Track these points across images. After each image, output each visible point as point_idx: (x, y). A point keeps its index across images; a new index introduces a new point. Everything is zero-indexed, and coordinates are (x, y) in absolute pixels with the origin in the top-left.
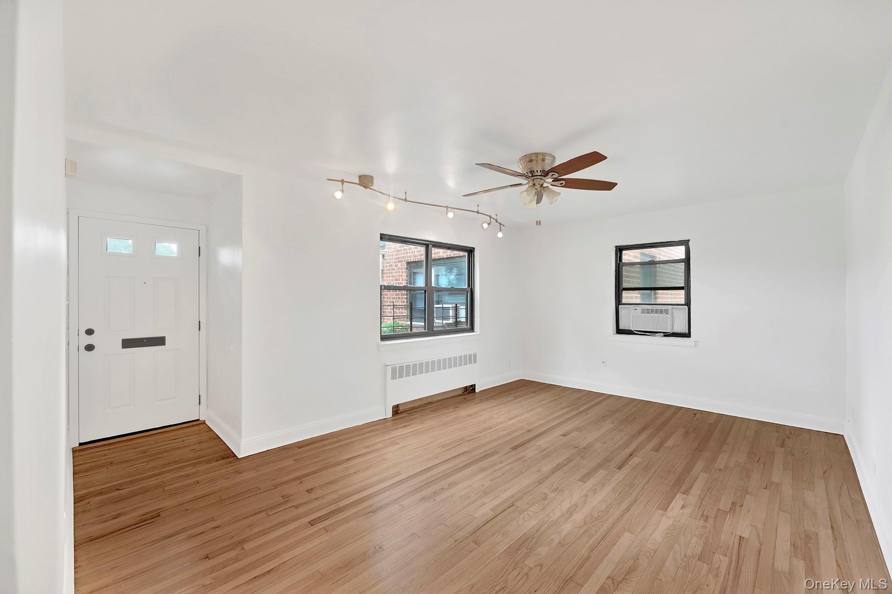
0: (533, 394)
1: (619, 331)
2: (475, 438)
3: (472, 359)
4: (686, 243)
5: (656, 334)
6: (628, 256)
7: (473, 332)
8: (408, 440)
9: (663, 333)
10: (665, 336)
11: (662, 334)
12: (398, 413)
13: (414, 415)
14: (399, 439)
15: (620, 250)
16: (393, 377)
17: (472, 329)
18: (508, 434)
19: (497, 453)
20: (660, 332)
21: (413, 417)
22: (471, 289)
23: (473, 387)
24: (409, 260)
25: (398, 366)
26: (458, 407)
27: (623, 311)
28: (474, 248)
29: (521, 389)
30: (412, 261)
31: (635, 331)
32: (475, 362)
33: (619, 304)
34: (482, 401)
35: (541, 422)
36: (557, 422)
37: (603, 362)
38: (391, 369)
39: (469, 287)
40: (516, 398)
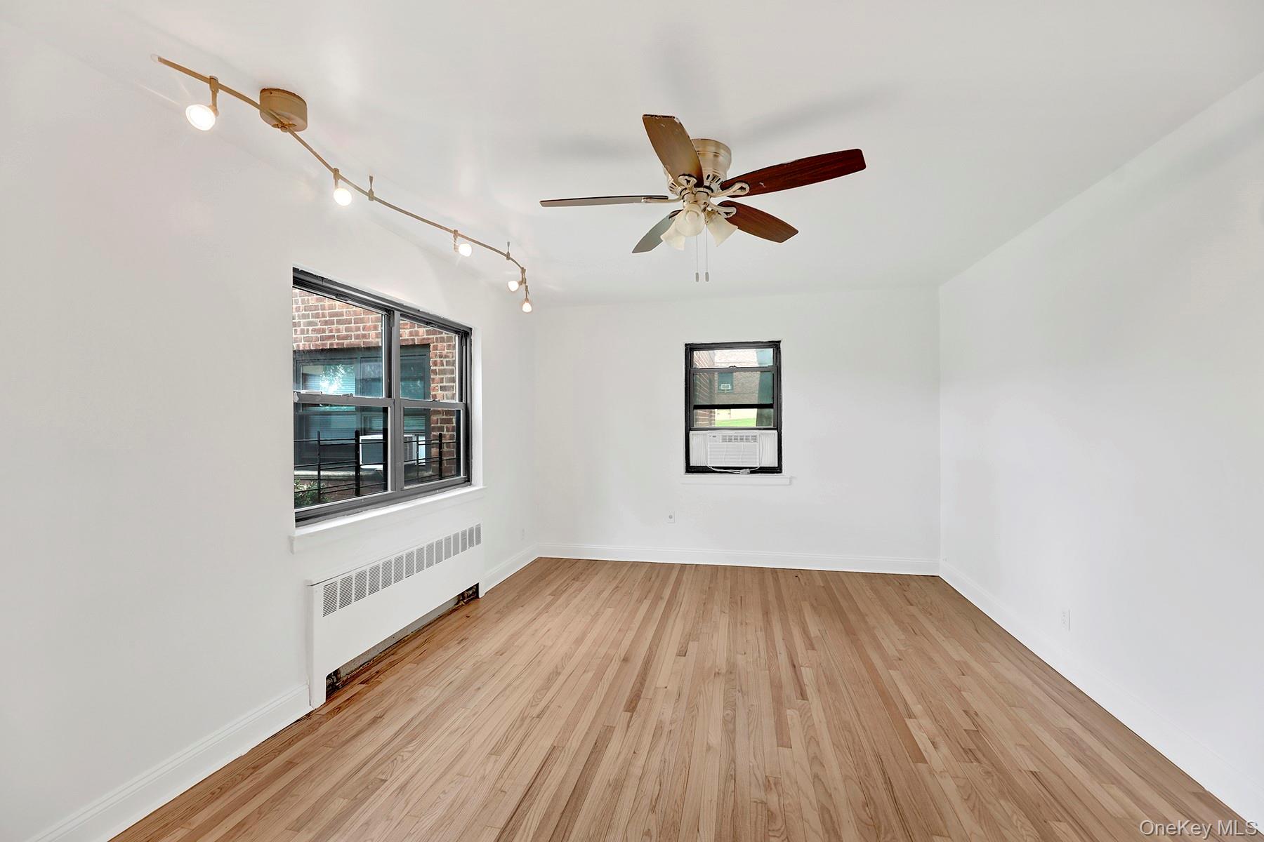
0: (577, 584)
1: (690, 469)
2: (547, 707)
3: (472, 537)
4: (775, 345)
5: (741, 471)
6: (701, 359)
7: (471, 484)
8: (403, 761)
9: (750, 468)
10: (752, 472)
11: (748, 470)
12: (337, 688)
13: (379, 682)
14: (379, 764)
15: (690, 349)
16: (329, 608)
17: (469, 481)
18: (599, 676)
19: (609, 730)
20: (746, 468)
21: (380, 688)
22: (466, 405)
23: (475, 590)
24: (303, 345)
25: (338, 580)
26: (465, 639)
27: (694, 439)
28: (471, 329)
29: (552, 577)
30: (301, 349)
31: (713, 467)
32: (478, 542)
33: (690, 430)
34: (502, 614)
35: (631, 635)
36: (655, 628)
37: (671, 517)
38: (322, 593)
39: (461, 401)
40: (556, 594)
